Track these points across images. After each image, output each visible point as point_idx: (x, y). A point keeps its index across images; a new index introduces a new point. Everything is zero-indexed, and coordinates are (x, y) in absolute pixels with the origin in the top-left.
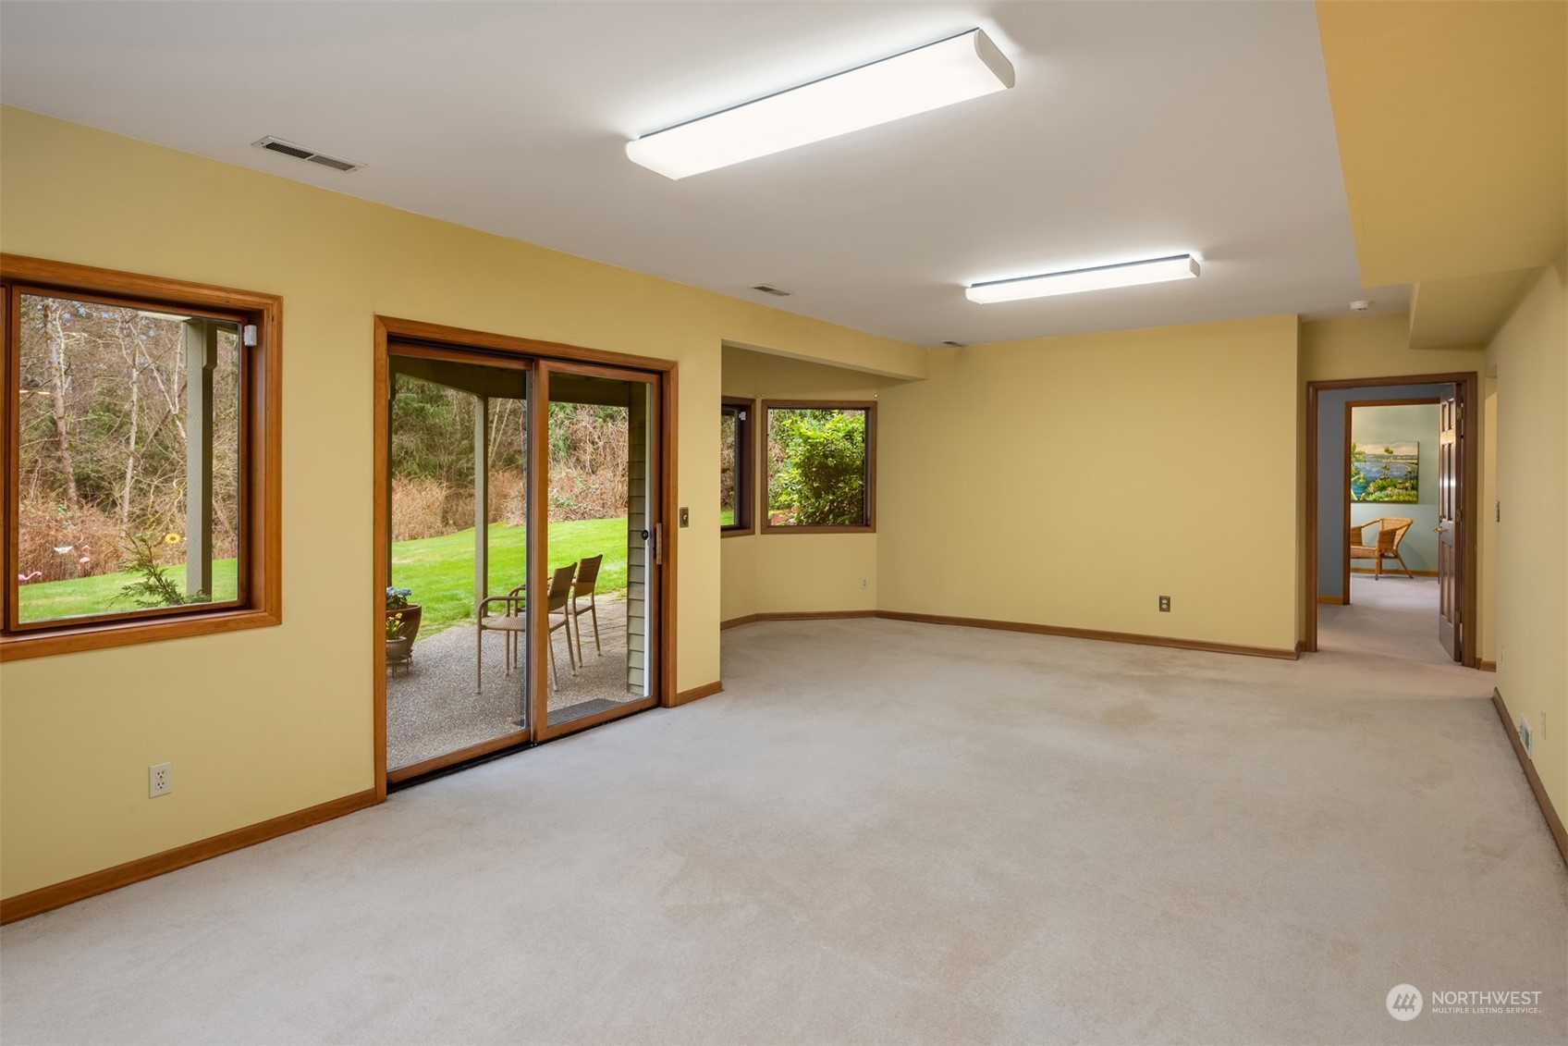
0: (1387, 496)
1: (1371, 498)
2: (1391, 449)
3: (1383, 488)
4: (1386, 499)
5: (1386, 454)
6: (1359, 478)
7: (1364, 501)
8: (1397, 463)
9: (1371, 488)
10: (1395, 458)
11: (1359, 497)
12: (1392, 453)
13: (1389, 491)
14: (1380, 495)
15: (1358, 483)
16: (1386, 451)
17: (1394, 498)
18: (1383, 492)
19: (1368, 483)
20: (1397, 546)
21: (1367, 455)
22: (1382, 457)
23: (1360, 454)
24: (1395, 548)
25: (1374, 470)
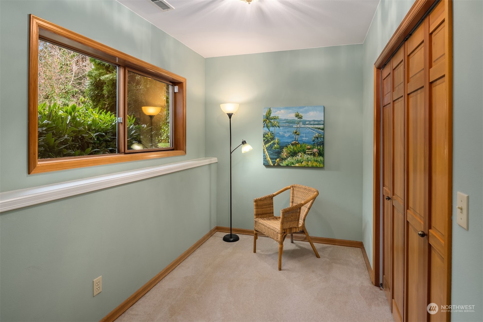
0: (298, 162)
1: (284, 163)
2: (300, 114)
3: (294, 154)
4: (297, 165)
5: (296, 119)
6: (274, 144)
7: (279, 166)
8: (306, 128)
9: (284, 154)
10: (304, 123)
11: (274, 163)
12: (301, 118)
13: (299, 157)
14: (292, 161)
15: (273, 148)
16: (297, 116)
17: (304, 164)
18: (294, 158)
19: (281, 148)
20: (304, 220)
21: (281, 120)
22: (292, 122)
23: (275, 118)
24: (301, 222)
25: (287, 135)
